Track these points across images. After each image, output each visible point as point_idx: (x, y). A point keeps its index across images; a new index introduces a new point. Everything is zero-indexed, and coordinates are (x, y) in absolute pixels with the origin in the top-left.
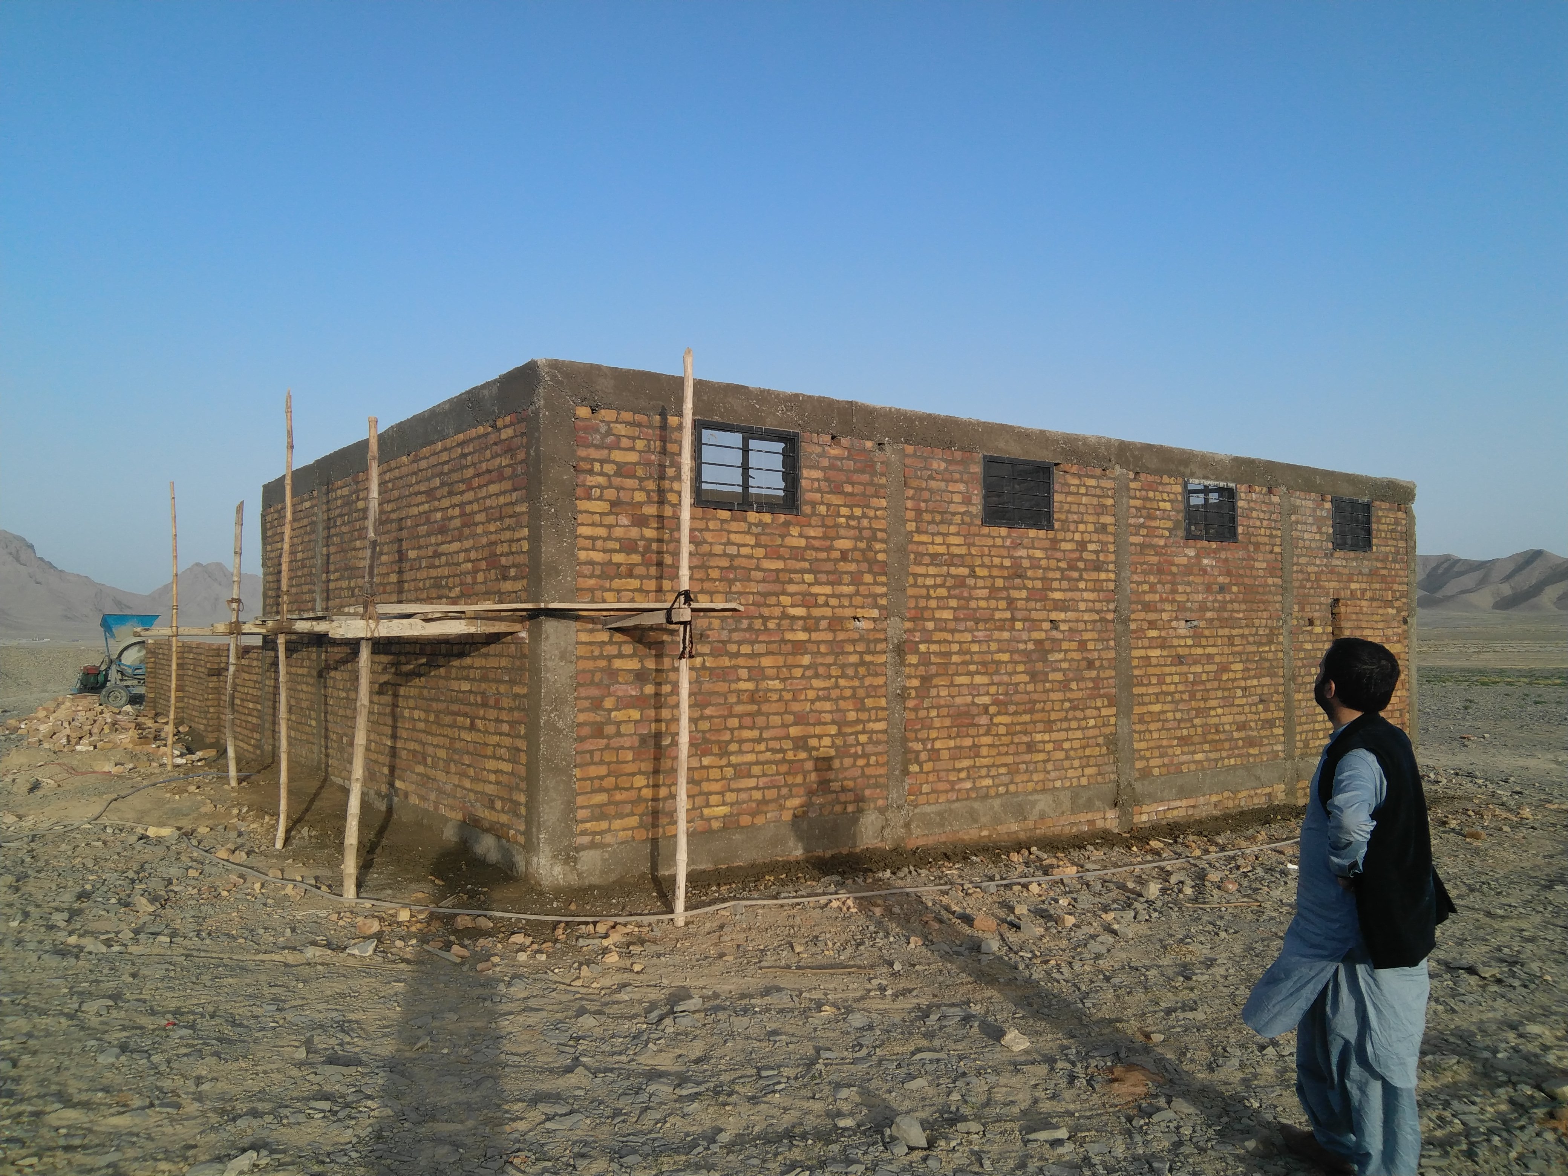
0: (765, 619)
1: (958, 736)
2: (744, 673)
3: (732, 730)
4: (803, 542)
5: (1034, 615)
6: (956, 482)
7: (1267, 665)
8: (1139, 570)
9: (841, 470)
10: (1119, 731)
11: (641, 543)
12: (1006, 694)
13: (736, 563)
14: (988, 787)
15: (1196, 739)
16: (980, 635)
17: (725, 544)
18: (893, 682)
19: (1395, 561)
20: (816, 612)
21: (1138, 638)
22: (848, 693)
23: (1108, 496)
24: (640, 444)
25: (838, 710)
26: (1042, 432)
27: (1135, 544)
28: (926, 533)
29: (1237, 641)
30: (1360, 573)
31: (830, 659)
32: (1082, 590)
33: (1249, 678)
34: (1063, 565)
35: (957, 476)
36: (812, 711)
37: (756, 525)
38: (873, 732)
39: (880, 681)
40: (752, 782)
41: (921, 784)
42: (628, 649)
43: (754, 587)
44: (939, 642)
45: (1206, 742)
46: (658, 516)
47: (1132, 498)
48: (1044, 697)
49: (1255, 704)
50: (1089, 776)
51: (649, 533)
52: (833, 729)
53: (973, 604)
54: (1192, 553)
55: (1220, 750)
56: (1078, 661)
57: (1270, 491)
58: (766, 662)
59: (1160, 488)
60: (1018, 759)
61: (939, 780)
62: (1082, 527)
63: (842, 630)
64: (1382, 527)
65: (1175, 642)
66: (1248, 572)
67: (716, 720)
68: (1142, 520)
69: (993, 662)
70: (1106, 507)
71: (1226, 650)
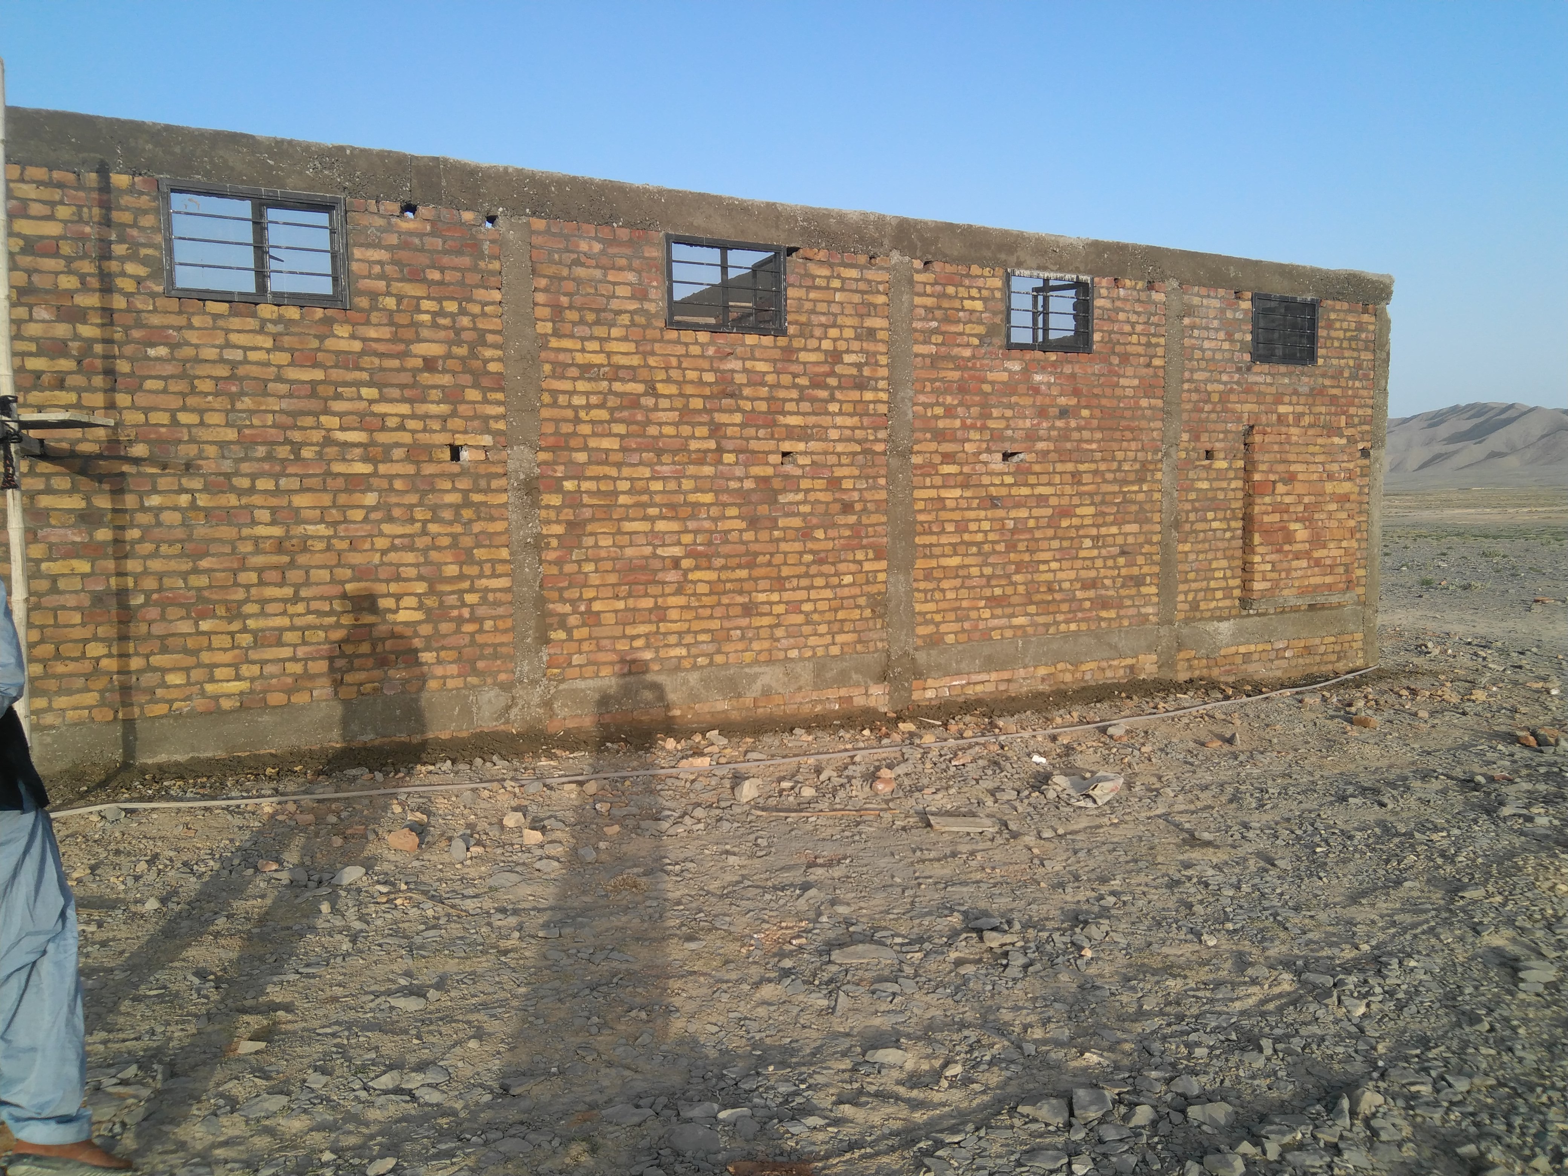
0: (296, 448)
1: (630, 595)
2: (264, 515)
3: (248, 587)
4: (357, 346)
5: (754, 445)
6: (621, 269)
7: (1134, 508)
8: (928, 389)
9: (422, 250)
10: (892, 589)
11: (74, 345)
12: (710, 544)
13: (241, 371)
14: (680, 658)
15: (1015, 600)
16: (665, 470)
17: (221, 348)
18: (520, 528)
19: (1354, 377)
20: (382, 438)
21: (924, 475)
22: (445, 541)
23: (878, 292)
24: (63, 212)
25: (427, 563)
26: (771, 206)
27: (923, 356)
28: (572, 336)
29: (1087, 478)
30: (1296, 393)
31: (413, 499)
32: (834, 414)
33: (1104, 524)
34: (803, 381)
35: (623, 262)
36: (382, 564)
37: (275, 322)
38: (487, 590)
39: (500, 526)
40: (286, 652)
41: (570, 655)
42: (62, 483)
43: (274, 404)
44: (597, 478)
45: (1032, 603)
46: (103, 309)
47: (919, 295)
48: (771, 548)
49: (1114, 558)
50: (843, 645)
51: (87, 331)
52: (421, 588)
53: (653, 430)
54: (1016, 367)
55: (1054, 613)
56: (827, 503)
57: (1151, 286)
58: (299, 501)
59: (967, 282)
60: (727, 624)
61: (599, 649)
62: (833, 332)
63: (431, 461)
64: (1333, 334)
65: (986, 480)
66: (1108, 391)
67: (218, 574)
68: (934, 324)
69: (686, 503)
70: (875, 306)
71: (1068, 490)
